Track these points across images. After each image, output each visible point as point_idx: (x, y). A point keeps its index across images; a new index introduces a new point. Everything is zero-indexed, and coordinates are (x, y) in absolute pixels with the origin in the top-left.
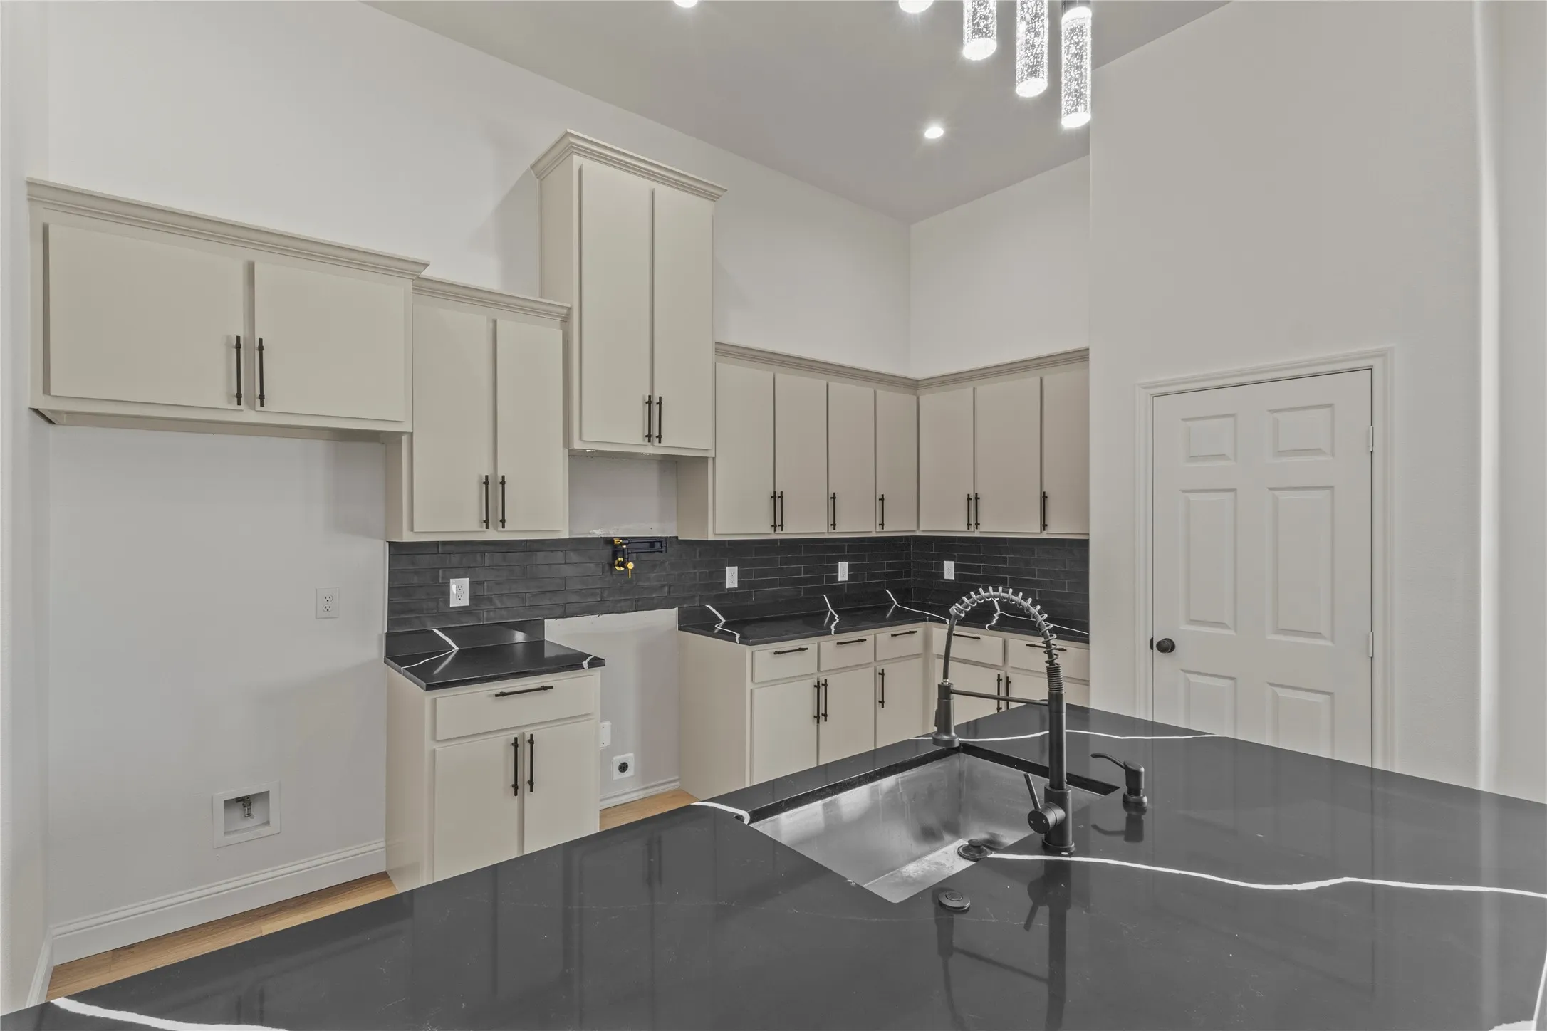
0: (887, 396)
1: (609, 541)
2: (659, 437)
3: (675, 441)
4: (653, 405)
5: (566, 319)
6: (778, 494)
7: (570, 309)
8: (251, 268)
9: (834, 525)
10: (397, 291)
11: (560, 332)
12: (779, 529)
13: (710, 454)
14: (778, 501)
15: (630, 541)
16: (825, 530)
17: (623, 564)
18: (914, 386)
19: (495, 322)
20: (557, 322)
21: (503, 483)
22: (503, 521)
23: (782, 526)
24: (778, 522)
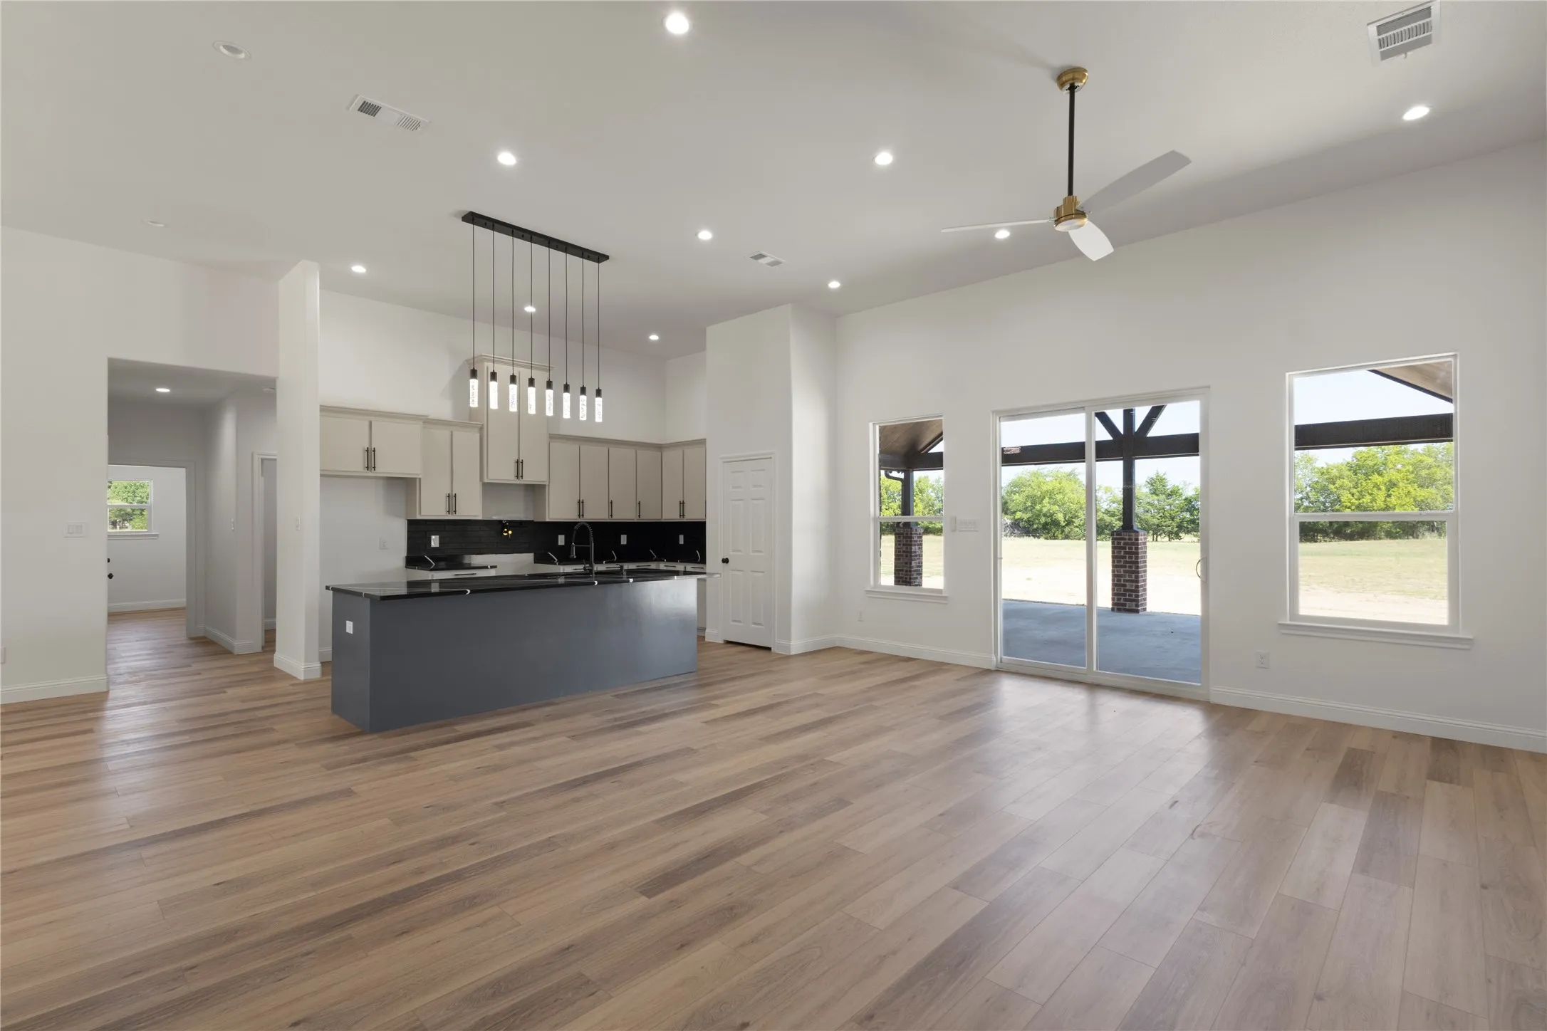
0: (643, 454)
1: (500, 522)
2: (522, 477)
3: (530, 477)
4: (519, 463)
5: (481, 429)
6: (581, 501)
7: (483, 425)
8: (371, 423)
9: (611, 515)
10: (417, 428)
11: (478, 435)
12: (581, 517)
13: (547, 483)
14: (581, 504)
15: (509, 522)
16: (607, 517)
17: (507, 532)
18: (659, 448)
19: (452, 432)
20: (477, 430)
21: (455, 496)
22: (455, 511)
23: (583, 515)
24: (581, 514)
